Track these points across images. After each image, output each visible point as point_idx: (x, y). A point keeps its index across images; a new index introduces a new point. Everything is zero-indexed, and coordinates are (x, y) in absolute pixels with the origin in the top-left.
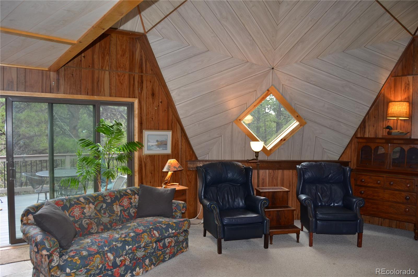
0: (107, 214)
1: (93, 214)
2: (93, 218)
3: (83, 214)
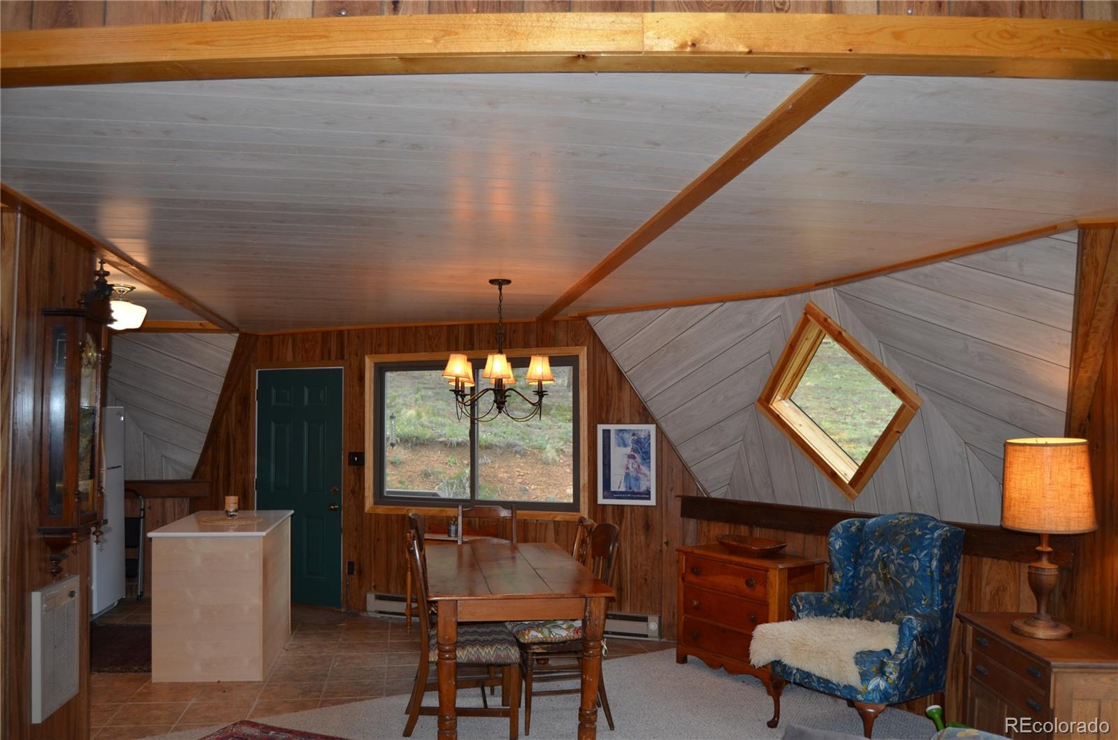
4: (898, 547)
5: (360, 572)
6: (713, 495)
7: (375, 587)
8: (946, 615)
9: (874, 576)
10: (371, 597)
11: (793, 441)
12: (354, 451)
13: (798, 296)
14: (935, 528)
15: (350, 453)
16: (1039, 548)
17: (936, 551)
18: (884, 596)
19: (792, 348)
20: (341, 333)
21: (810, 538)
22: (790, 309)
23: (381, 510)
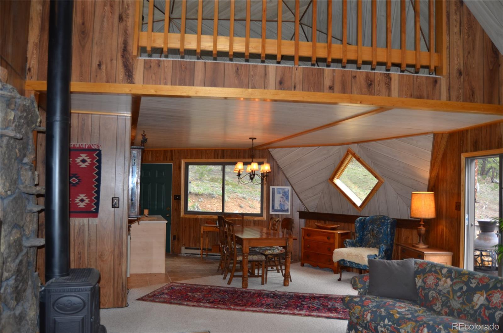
0: (461, 299)
1: (445, 291)
2: (442, 295)
3: (435, 285)
4: (377, 226)
5: (178, 239)
6: (310, 211)
7: (184, 245)
8: (392, 245)
9: (369, 235)
10: (183, 248)
11: (340, 192)
12: (176, 194)
13: (345, 146)
14: (388, 219)
15: (175, 195)
16: (420, 223)
17: (389, 226)
18: (372, 241)
19: (342, 163)
20: (171, 151)
21: (346, 224)
22: (342, 150)
23: (187, 216)
